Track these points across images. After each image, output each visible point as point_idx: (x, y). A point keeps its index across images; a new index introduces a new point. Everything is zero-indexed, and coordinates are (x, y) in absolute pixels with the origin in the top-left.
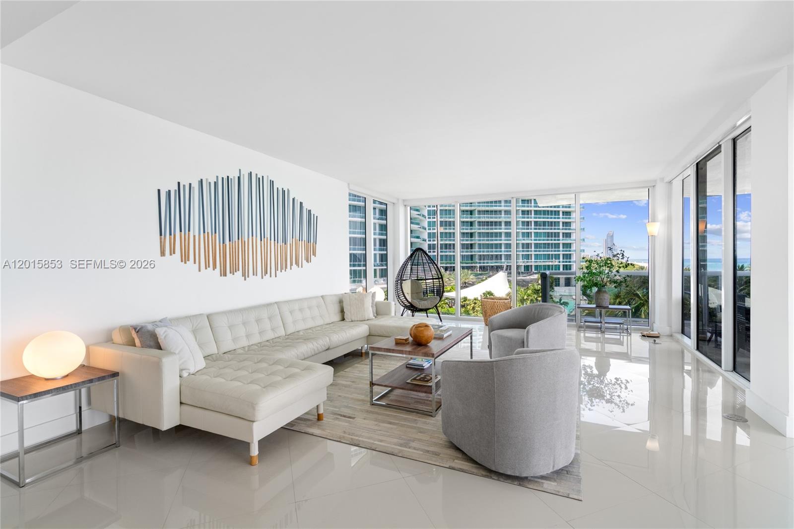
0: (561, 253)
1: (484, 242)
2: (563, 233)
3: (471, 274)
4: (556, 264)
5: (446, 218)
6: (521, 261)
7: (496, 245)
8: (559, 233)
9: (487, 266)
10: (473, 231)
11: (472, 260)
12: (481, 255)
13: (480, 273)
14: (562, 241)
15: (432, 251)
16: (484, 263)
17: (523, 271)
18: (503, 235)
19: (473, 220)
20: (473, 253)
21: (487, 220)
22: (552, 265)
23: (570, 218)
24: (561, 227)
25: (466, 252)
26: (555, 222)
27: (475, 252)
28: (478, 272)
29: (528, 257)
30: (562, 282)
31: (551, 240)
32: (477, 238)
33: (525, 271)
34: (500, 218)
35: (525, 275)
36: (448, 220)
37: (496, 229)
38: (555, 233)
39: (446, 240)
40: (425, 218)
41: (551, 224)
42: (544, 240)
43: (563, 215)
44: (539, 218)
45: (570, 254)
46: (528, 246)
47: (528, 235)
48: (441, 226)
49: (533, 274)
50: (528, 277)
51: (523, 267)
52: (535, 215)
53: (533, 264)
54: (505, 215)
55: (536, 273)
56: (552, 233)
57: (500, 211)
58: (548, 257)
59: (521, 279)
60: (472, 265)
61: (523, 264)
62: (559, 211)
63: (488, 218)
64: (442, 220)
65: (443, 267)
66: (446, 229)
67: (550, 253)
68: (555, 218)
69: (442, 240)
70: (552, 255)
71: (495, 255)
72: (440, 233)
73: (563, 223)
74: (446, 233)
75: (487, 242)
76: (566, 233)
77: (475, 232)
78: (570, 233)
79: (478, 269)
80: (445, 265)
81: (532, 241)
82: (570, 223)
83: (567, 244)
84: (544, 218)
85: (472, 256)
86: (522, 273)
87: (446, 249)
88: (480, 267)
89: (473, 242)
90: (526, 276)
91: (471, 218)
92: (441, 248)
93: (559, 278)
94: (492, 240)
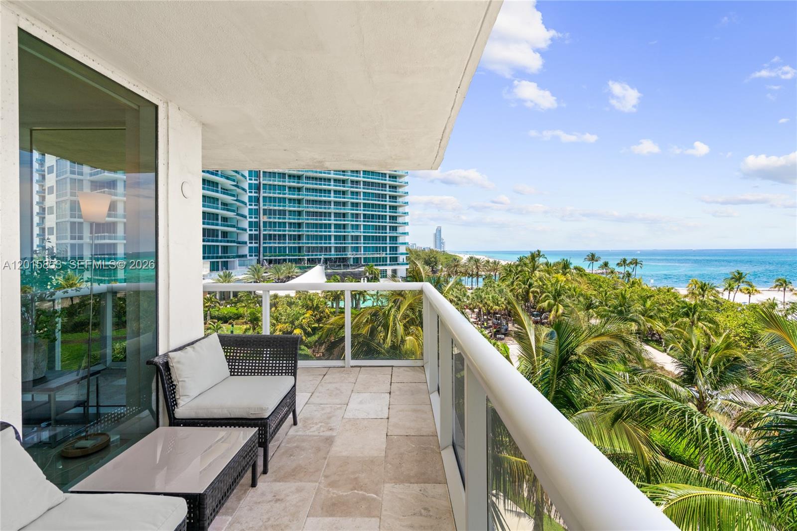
0: (388, 245)
1: (312, 233)
2: (390, 227)
3: (296, 267)
4: (383, 256)
5: (271, 205)
6: (350, 253)
7: (325, 236)
8: (386, 226)
9: (316, 258)
10: (300, 221)
11: (300, 252)
12: (309, 247)
13: (309, 265)
14: (388, 234)
15: (253, 242)
16: (312, 255)
17: (352, 263)
18: (333, 227)
19: (300, 209)
20: (301, 245)
21: (316, 210)
22: (380, 257)
23: (396, 213)
24: (388, 220)
25: (294, 243)
26: (382, 216)
27: (302, 243)
28: (306, 265)
29: (357, 249)
30: (389, 273)
31: (379, 233)
32: (305, 229)
33: (354, 263)
34: (329, 208)
35: (354, 267)
36: (272, 208)
37: (325, 220)
38: (382, 226)
39: (270, 230)
40: (246, 204)
41: (379, 217)
42: (372, 233)
43: (390, 209)
44: (368, 211)
45: (397, 247)
46: (357, 238)
47: (357, 227)
48: (264, 214)
49: (361, 266)
50: (357, 270)
51: (352, 259)
52: (363, 207)
53: (362, 256)
54: (334, 206)
55: (364, 266)
56: (379, 226)
57: (330, 202)
58: (377, 249)
59: (349, 272)
60: (299, 257)
61: (352, 257)
62: (386, 205)
63: (317, 208)
64: (266, 207)
65: (266, 260)
66: (270, 218)
67: (378, 245)
68: (382, 212)
69: (265, 230)
70: (380, 247)
71: (324, 247)
72: (263, 222)
73: (390, 216)
74: (270, 223)
75: (316, 233)
76: (393, 227)
77: (303, 223)
78: (396, 227)
79: (306, 262)
80: (268, 258)
81: (361, 233)
82: (396, 217)
83: (393, 237)
84: (372, 211)
85: (300, 248)
86: (351, 265)
87: (270, 239)
88: (309, 260)
89: (300, 233)
90: (354, 269)
91: (299, 207)
92: (265, 239)
93: (386, 270)
94: (321, 232)
